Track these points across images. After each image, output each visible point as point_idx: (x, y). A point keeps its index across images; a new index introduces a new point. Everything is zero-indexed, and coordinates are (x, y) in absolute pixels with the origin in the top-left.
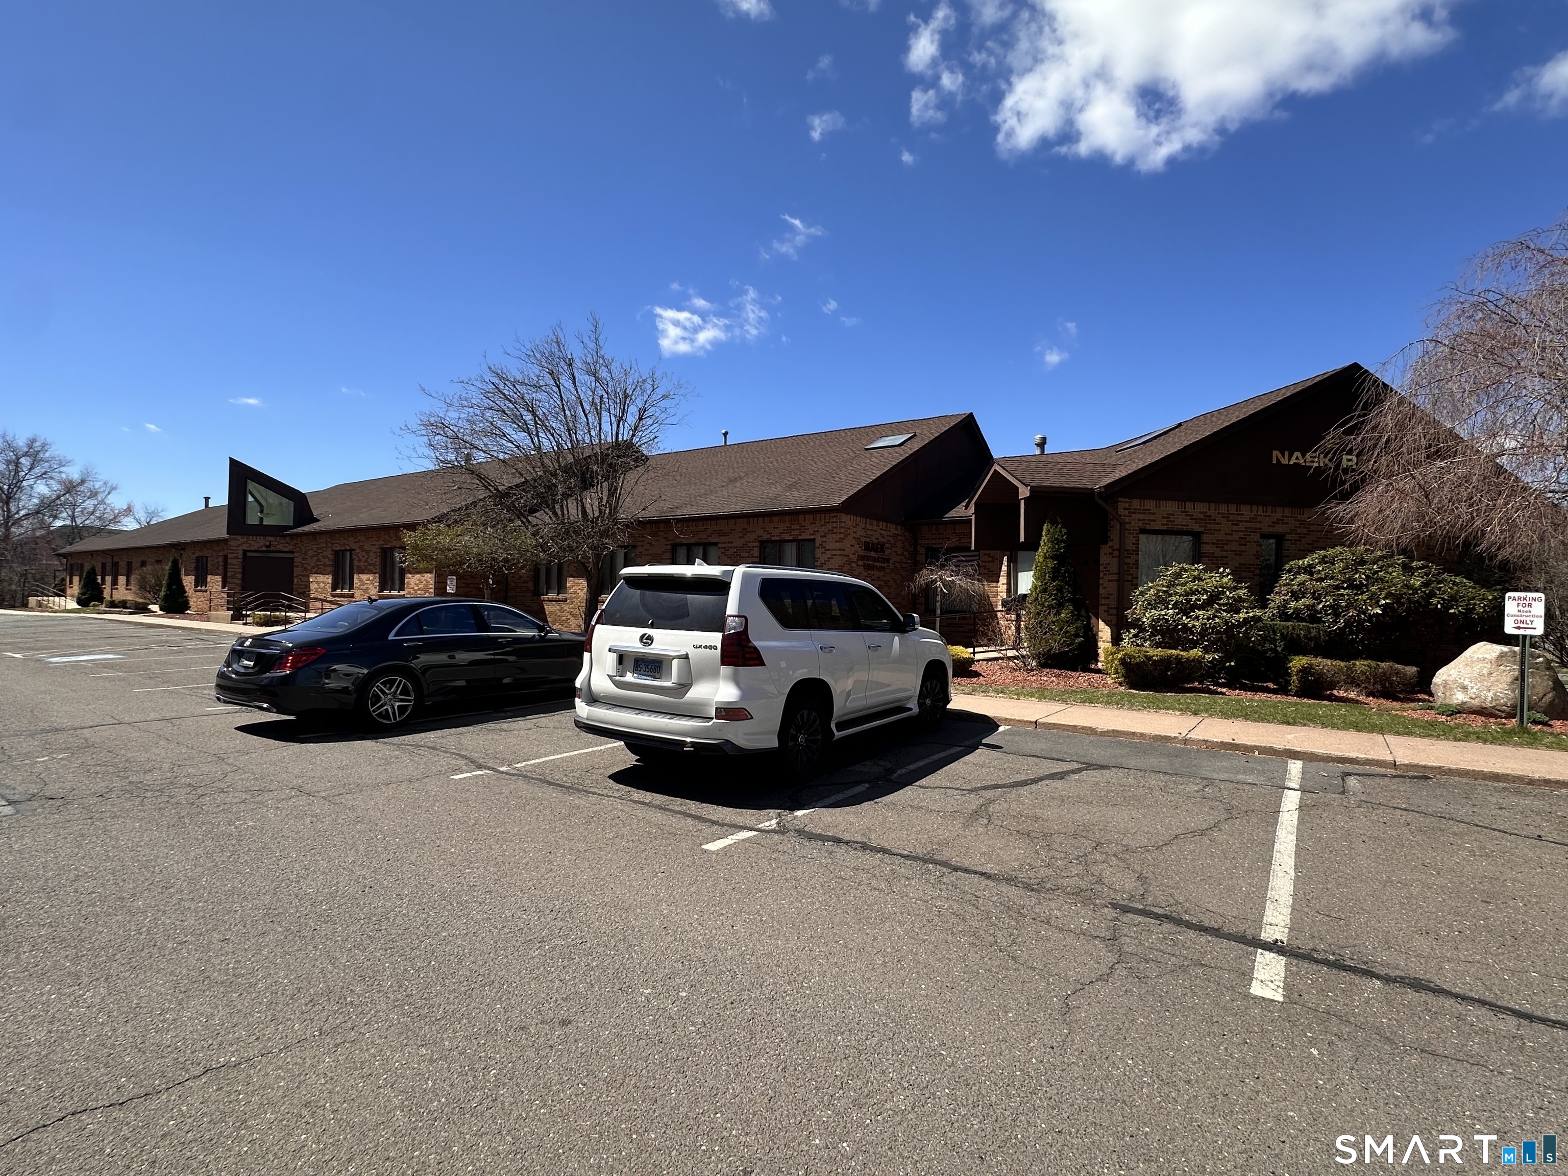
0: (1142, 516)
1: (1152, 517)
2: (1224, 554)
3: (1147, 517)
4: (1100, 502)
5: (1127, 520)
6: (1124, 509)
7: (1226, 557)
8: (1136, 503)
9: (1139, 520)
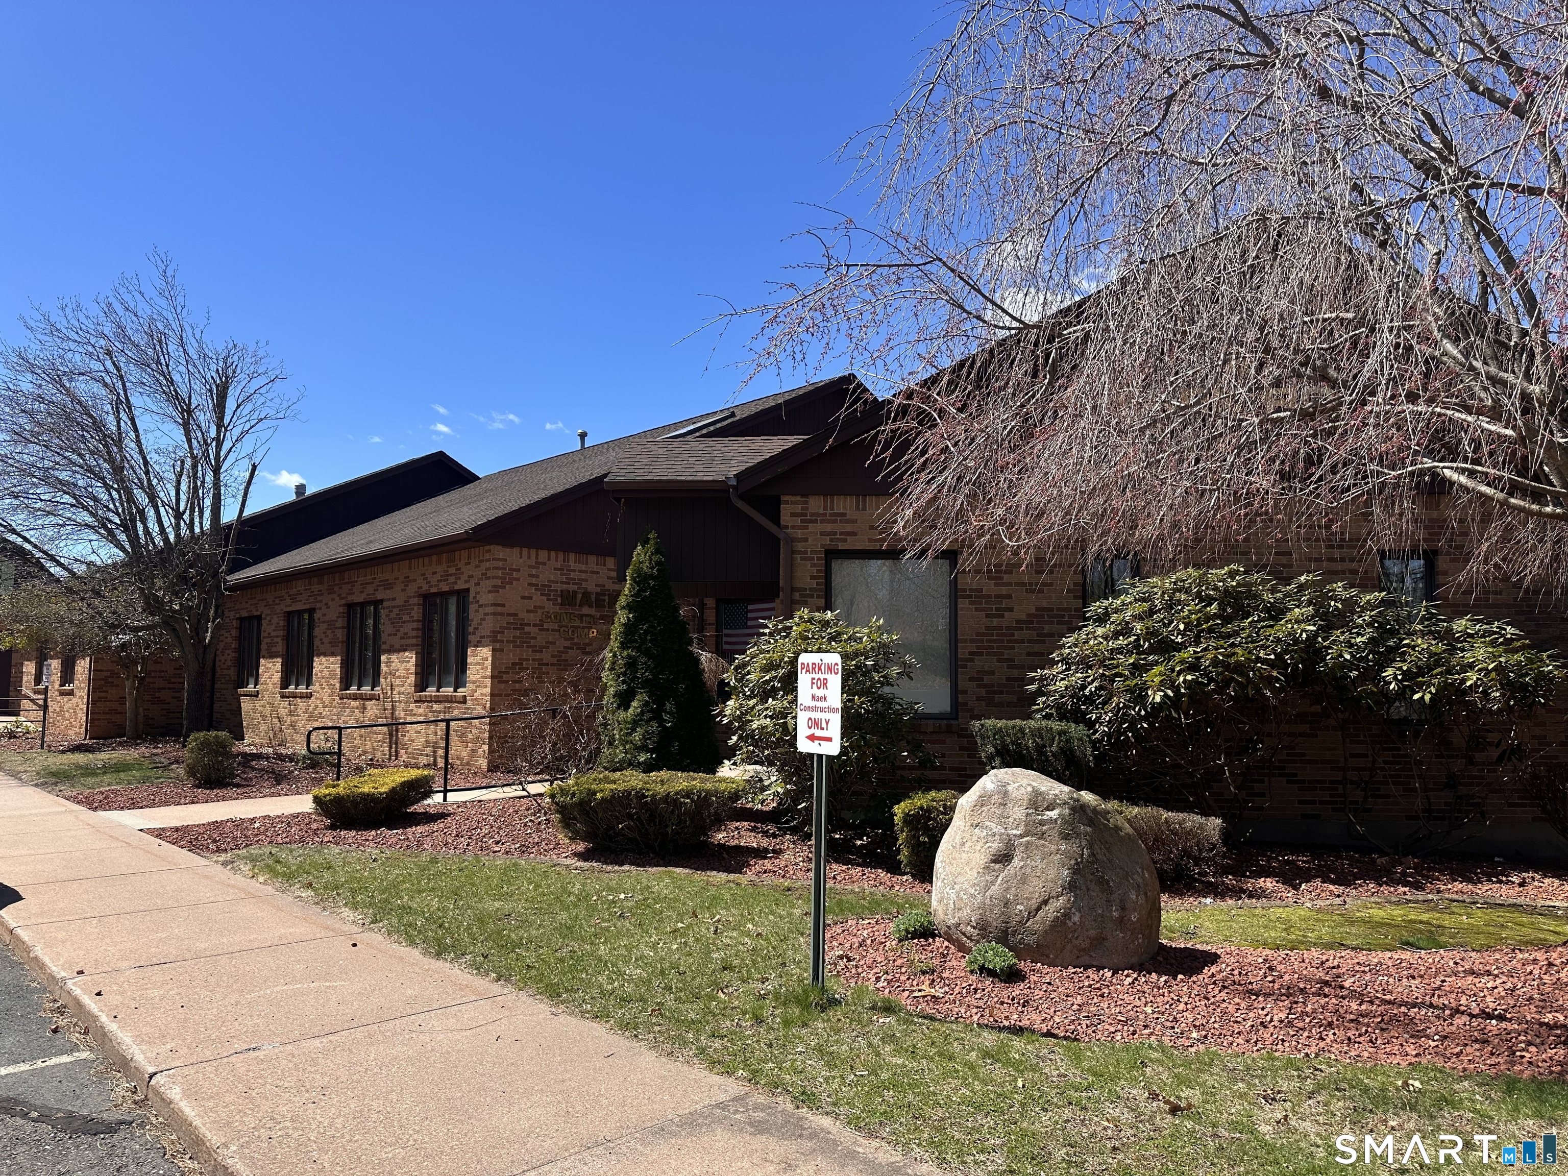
0: (829, 527)
1: (848, 528)
2: (1004, 590)
3: (838, 527)
4: (739, 504)
5: (799, 534)
6: (793, 515)
7: (1009, 597)
8: (815, 504)
9: (822, 534)
